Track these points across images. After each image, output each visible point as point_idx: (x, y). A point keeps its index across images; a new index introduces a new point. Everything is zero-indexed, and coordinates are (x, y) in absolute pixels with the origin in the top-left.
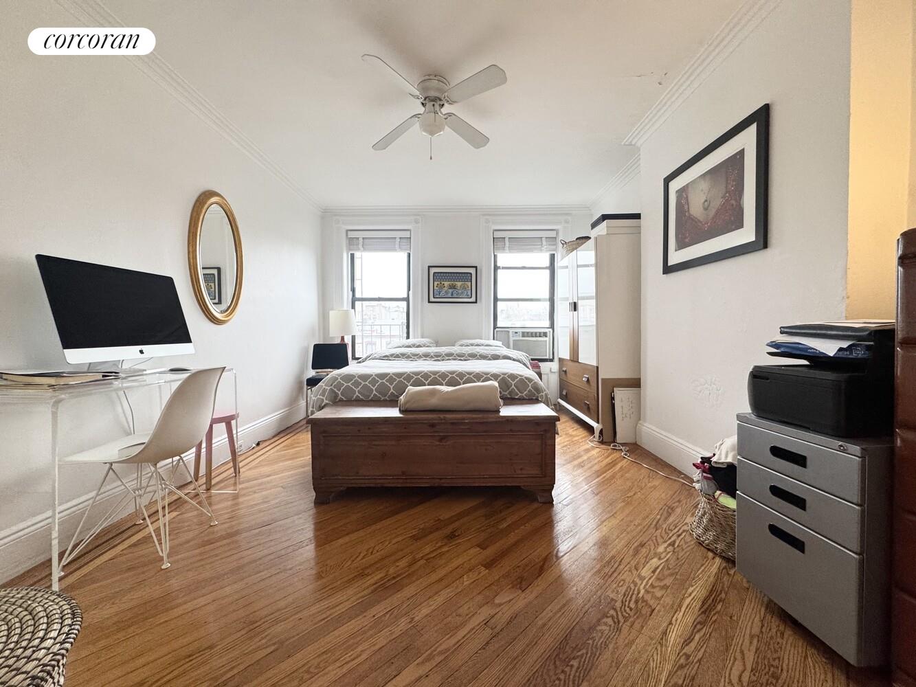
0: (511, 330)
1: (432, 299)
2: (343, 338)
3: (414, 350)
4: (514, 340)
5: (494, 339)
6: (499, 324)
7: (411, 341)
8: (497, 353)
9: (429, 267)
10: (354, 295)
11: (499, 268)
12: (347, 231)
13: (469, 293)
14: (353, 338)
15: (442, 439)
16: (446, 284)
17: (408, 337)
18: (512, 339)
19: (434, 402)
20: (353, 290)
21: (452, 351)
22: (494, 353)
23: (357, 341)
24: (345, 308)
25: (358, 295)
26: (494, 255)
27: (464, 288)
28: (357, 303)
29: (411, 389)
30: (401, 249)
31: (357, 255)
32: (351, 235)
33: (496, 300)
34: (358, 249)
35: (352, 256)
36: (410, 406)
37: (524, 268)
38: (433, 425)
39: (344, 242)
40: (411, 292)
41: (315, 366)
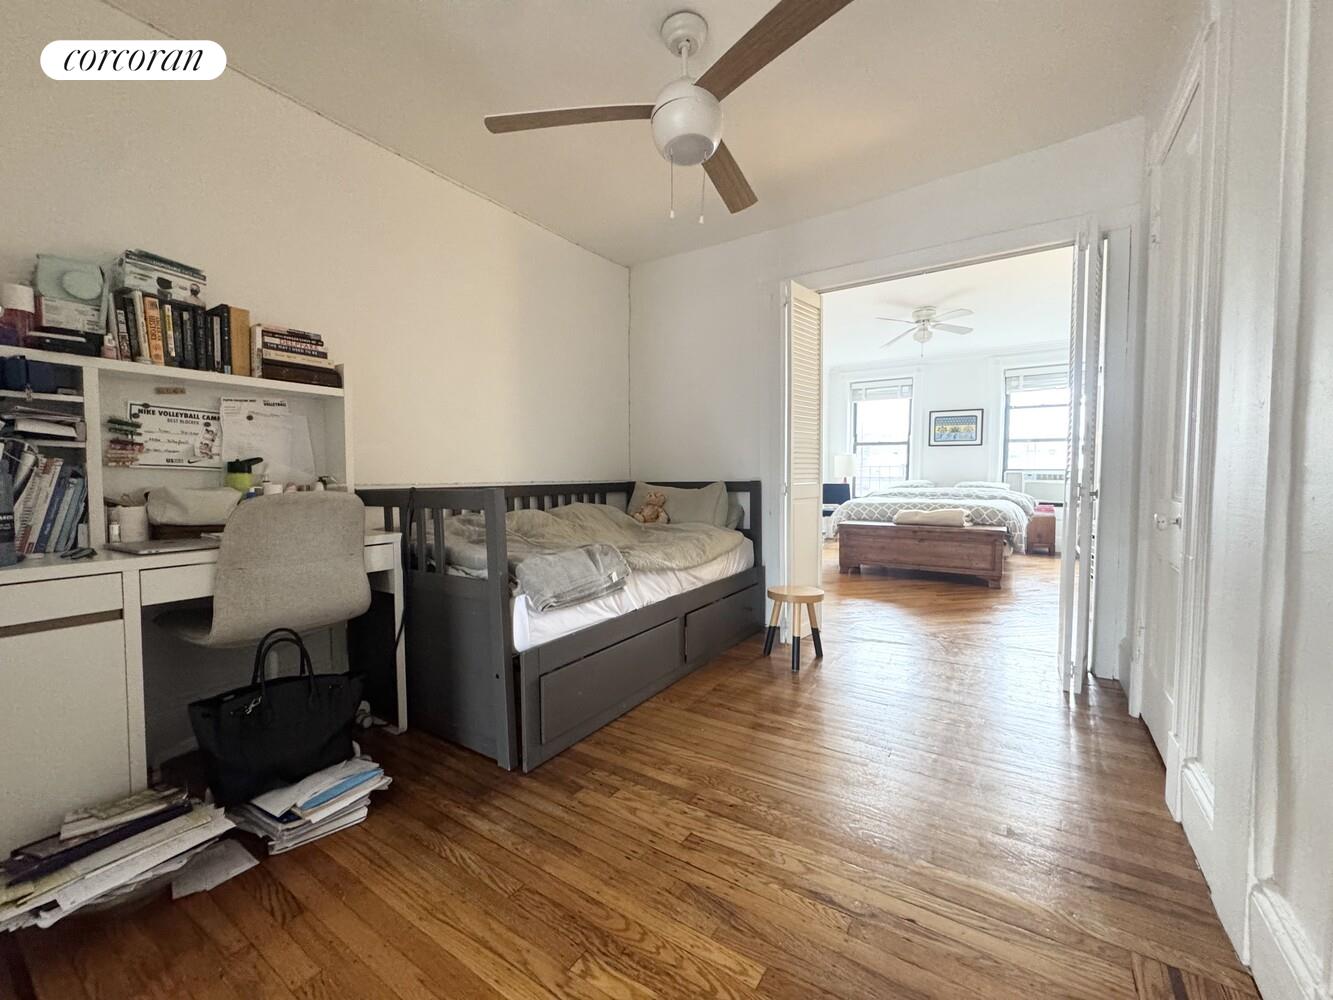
0: (1023, 473)
1: (932, 442)
2: (845, 479)
3: (910, 490)
4: (1027, 484)
5: (1003, 481)
6: (1011, 465)
7: (910, 482)
8: (995, 494)
9: (931, 412)
10: (856, 440)
11: (1011, 408)
12: (851, 384)
13: (974, 436)
14: (854, 479)
15: (922, 540)
16: (949, 427)
17: (907, 478)
18: (1024, 482)
19: (917, 519)
20: (855, 436)
21: (949, 492)
22: (991, 494)
23: (857, 483)
24: (848, 453)
25: (859, 441)
26: (1007, 396)
27: (969, 431)
28: (858, 447)
29: (902, 511)
30: (902, 395)
31: (859, 404)
32: (855, 386)
33: (1006, 441)
34: (860, 399)
35: (855, 405)
36: (900, 521)
37: (1043, 406)
38: (915, 532)
39: (848, 394)
40: (911, 436)
41: (826, 501)
